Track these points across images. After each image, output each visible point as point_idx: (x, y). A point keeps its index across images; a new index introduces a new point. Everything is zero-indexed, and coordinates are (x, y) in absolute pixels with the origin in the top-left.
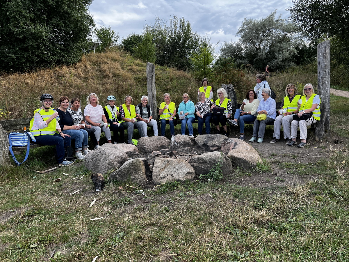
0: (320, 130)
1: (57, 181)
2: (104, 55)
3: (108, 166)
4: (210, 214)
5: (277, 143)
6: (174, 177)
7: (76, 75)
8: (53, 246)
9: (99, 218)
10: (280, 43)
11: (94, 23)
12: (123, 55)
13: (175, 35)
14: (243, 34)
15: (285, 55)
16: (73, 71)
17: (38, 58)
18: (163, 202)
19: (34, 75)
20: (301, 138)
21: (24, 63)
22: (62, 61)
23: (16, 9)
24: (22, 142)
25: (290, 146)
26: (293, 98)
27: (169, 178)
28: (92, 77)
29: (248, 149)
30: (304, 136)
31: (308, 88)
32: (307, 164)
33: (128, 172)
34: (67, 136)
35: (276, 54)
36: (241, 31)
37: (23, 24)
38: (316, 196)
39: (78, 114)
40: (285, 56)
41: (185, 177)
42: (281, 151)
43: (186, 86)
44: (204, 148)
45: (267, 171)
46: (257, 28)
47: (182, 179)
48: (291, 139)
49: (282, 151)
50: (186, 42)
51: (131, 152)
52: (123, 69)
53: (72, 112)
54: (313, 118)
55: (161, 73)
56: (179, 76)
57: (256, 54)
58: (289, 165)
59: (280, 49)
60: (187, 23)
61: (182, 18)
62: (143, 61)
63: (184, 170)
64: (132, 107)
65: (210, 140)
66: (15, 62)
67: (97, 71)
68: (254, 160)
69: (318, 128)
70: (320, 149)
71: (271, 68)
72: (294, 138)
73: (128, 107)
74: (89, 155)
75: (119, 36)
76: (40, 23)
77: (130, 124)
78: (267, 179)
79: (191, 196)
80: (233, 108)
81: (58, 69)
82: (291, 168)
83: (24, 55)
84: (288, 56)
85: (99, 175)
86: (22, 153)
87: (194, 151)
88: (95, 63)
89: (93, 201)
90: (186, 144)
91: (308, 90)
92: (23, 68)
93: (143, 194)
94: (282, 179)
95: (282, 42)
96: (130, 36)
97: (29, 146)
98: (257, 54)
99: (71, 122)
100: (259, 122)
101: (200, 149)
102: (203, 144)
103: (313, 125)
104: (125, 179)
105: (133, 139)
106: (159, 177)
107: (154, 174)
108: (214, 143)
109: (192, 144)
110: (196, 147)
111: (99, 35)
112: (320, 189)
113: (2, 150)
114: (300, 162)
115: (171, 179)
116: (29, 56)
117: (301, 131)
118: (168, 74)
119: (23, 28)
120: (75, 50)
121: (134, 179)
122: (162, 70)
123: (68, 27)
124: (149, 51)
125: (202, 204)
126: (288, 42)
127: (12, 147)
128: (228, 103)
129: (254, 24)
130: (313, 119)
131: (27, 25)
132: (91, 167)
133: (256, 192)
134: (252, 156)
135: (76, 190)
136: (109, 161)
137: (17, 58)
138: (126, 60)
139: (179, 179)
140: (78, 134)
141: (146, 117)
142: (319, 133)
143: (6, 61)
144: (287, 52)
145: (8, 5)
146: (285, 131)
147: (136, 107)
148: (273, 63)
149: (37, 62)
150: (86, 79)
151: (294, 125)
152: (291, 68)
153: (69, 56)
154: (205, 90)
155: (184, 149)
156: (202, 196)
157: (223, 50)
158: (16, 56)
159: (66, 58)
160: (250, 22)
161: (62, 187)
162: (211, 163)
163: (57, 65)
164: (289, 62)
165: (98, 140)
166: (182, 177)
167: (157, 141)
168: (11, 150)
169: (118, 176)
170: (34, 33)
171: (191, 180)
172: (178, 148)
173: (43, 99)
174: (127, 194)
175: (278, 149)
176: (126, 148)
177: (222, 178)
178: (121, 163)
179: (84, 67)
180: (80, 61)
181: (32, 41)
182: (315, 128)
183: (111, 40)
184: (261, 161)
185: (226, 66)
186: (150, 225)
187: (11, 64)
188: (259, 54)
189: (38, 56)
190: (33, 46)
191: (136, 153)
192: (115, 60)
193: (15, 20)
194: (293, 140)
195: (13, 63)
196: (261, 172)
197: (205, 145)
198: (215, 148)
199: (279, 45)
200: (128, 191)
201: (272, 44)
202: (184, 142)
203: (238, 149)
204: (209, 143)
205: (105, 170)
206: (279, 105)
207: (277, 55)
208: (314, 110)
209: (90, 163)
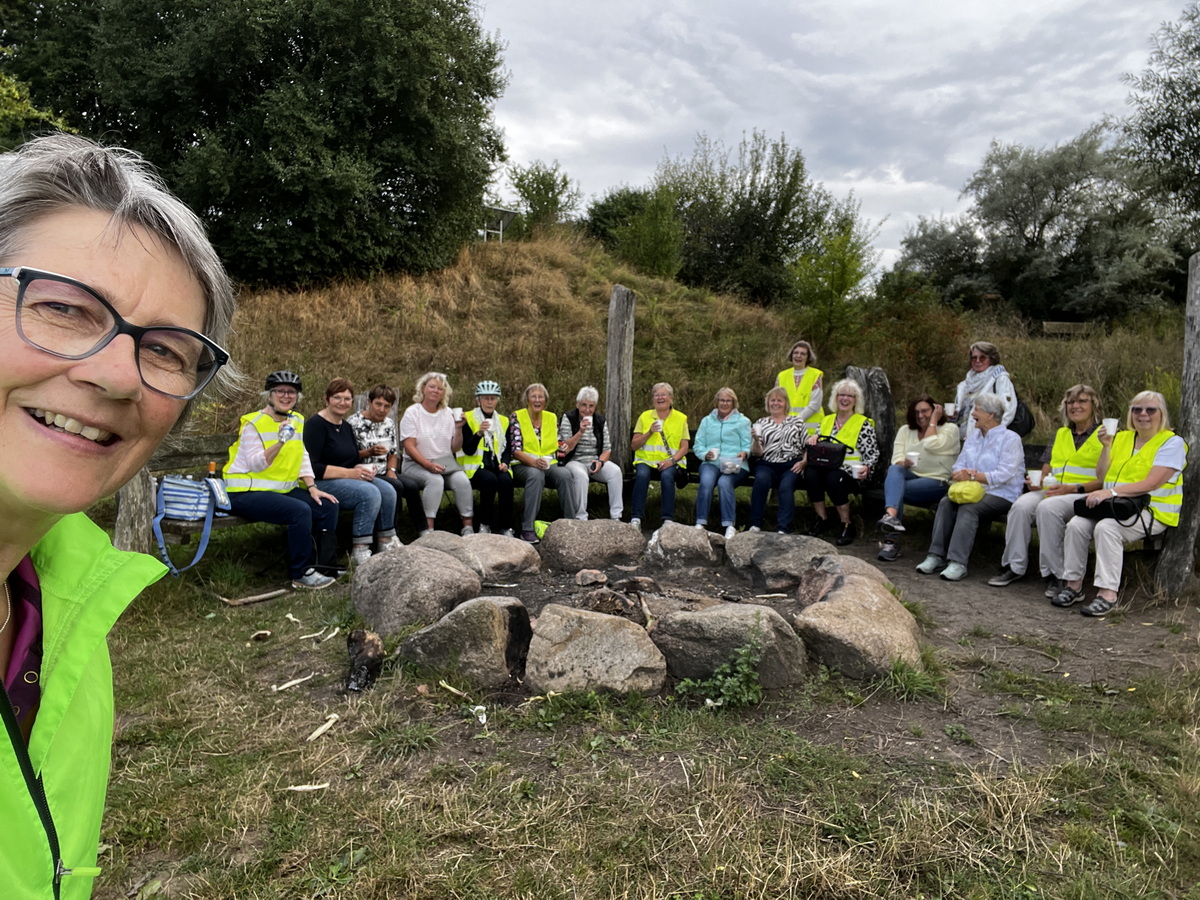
0: (1175, 562)
1: (258, 638)
2: (524, 247)
3: (406, 610)
4: (658, 832)
5: (1015, 587)
6: (595, 676)
7: (435, 305)
8: (154, 857)
9: (317, 787)
10: (1114, 228)
11: (505, 153)
12: (581, 249)
13: (751, 193)
14: (983, 193)
15: (1130, 269)
16: (428, 289)
17: (337, 252)
18: (528, 759)
19: (320, 299)
20: (1097, 583)
21: (299, 263)
22: (403, 261)
23: (288, 108)
24: (192, 507)
25: (1057, 604)
26: (1086, 435)
27: (576, 679)
28: (479, 314)
29: (874, 609)
30: (1108, 576)
31: (1144, 407)
32: (1090, 685)
33: (451, 640)
34: (328, 500)
35: (1096, 263)
36: (976, 184)
37: (304, 152)
38: (1070, 826)
39: (382, 432)
40: (1128, 272)
41: (630, 682)
42: (1017, 621)
43: (763, 355)
44: (749, 577)
45: (929, 694)
46: (1033, 176)
47: (618, 686)
48: (1065, 582)
49: (1021, 620)
50: (787, 213)
51: (512, 566)
52: (575, 291)
53: (365, 425)
54: (1152, 515)
55: (688, 311)
56: (742, 321)
57: (1022, 263)
58: (1020, 682)
59: (1112, 248)
60: (794, 157)
61: (778, 141)
62: (639, 272)
63: (630, 658)
64: (549, 419)
65: (771, 554)
66: (276, 259)
67: (496, 294)
68: (884, 651)
69: (1168, 555)
70: (1163, 632)
71: (1075, 310)
72: (1073, 578)
73: (536, 418)
74: (367, 567)
75: (582, 190)
76: (350, 150)
77: (533, 472)
78: (918, 724)
79: (627, 754)
80: (879, 448)
81: (386, 283)
82: (1020, 696)
83: (299, 240)
84: (1143, 272)
85: (370, 636)
86: (186, 540)
87: (718, 582)
88: (496, 272)
89: (327, 721)
90: (694, 557)
91: (1144, 412)
92: (294, 276)
93: (483, 719)
94: (974, 733)
95: (1122, 225)
96: (615, 192)
97: (209, 520)
98: (1030, 261)
99: (353, 455)
100: (955, 507)
101: (737, 578)
102: (748, 563)
103: (1148, 538)
104: (440, 660)
105: (537, 519)
106: (544, 672)
107: (531, 656)
108: (783, 566)
109: (713, 558)
110: (725, 569)
111: (523, 187)
112: (1096, 796)
113: (132, 525)
114: (1067, 675)
115: (583, 683)
116: (314, 245)
117: (1099, 557)
118: (708, 315)
119: (304, 164)
120: (441, 230)
121: (468, 665)
122: (694, 299)
123: (427, 165)
124: (660, 241)
125: (647, 790)
126: (1145, 223)
127: (165, 518)
128: (863, 429)
129: (1027, 160)
130: (1152, 519)
131: (315, 157)
132: (364, 605)
133: (854, 773)
134: (879, 636)
135: (295, 678)
136: (412, 595)
137: (282, 249)
138: (588, 266)
139: (609, 685)
140: (365, 494)
141: (589, 454)
142: (1170, 569)
143: (250, 254)
144: (1139, 257)
145: (267, 99)
146: (1045, 549)
147: (560, 421)
148: (1082, 294)
149: (332, 260)
150: (462, 316)
151: (1074, 533)
152: (1148, 314)
153: (426, 250)
154: (798, 380)
155: (686, 574)
156: (662, 759)
157: (910, 243)
158: (279, 243)
159: (414, 254)
160: (1013, 155)
161: (264, 661)
162: (724, 645)
163: (388, 272)
164: (1144, 294)
165: (431, 514)
166: (620, 681)
167: (601, 538)
168: (158, 529)
169: (419, 650)
170: (332, 180)
171: (648, 693)
172: (668, 566)
173: (271, 384)
174: (436, 713)
175: (1006, 611)
176: (502, 549)
177: (756, 701)
178: (450, 604)
179: (462, 282)
180: (455, 262)
181: (325, 202)
182: (1159, 552)
183: (555, 202)
184: (912, 656)
185: (904, 299)
186: (454, 838)
187: (264, 264)
188: (1037, 261)
189: (337, 246)
190: (326, 215)
191: (529, 570)
192: (554, 264)
193: (283, 141)
194: (1069, 585)
195: (270, 261)
196: (905, 696)
197: (753, 567)
198: (784, 583)
199: (1111, 232)
200: (439, 705)
201: (1087, 229)
202: (687, 549)
203: (837, 603)
204: (767, 563)
205: (396, 622)
206: (1037, 455)
207: (1101, 267)
208: (1154, 488)
209: (365, 592)
